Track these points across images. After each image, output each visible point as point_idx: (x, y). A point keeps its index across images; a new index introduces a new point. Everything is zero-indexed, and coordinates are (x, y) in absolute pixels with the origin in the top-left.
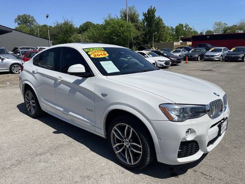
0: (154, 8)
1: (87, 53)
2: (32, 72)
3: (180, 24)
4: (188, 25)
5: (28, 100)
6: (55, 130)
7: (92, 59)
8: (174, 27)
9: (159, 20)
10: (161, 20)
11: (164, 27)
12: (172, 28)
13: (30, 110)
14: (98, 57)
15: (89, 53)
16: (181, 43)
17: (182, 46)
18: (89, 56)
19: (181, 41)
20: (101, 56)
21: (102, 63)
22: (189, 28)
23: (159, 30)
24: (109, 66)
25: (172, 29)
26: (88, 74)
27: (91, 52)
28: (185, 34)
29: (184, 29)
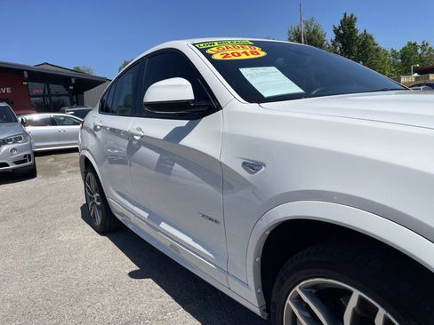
0: (352, 16)
1: (203, 51)
2: (92, 127)
3: (410, 44)
4: (427, 44)
5: (90, 193)
6: (135, 267)
7: (216, 63)
8: (398, 51)
9: (367, 38)
10: (371, 38)
11: (377, 50)
12: (394, 51)
13: (94, 214)
14: (233, 58)
15: (209, 51)
16: (416, 78)
17: (418, 82)
18: (209, 57)
19: (416, 75)
20: (244, 57)
21: (245, 72)
22: (430, 49)
23: (367, 57)
24: (268, 80)
25: (394, 54)
26: (204, 104)
27: (215, 49)
28: (422, 62)
29: (419, 51)
